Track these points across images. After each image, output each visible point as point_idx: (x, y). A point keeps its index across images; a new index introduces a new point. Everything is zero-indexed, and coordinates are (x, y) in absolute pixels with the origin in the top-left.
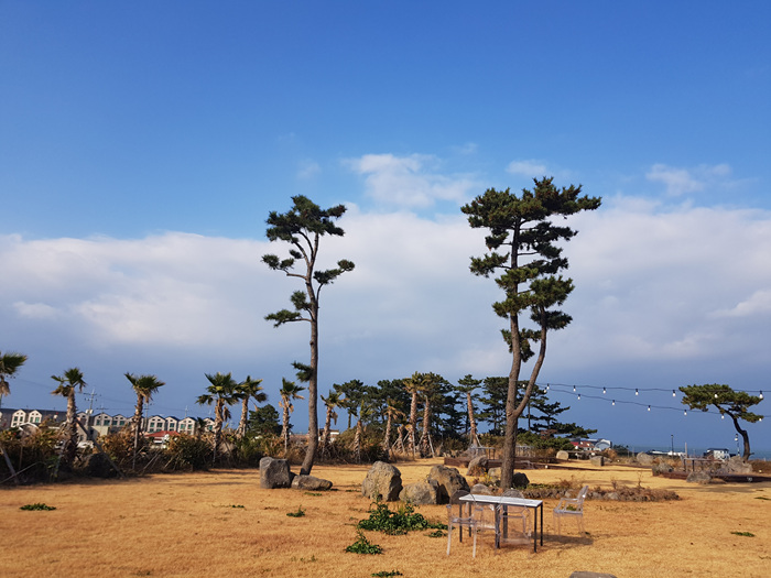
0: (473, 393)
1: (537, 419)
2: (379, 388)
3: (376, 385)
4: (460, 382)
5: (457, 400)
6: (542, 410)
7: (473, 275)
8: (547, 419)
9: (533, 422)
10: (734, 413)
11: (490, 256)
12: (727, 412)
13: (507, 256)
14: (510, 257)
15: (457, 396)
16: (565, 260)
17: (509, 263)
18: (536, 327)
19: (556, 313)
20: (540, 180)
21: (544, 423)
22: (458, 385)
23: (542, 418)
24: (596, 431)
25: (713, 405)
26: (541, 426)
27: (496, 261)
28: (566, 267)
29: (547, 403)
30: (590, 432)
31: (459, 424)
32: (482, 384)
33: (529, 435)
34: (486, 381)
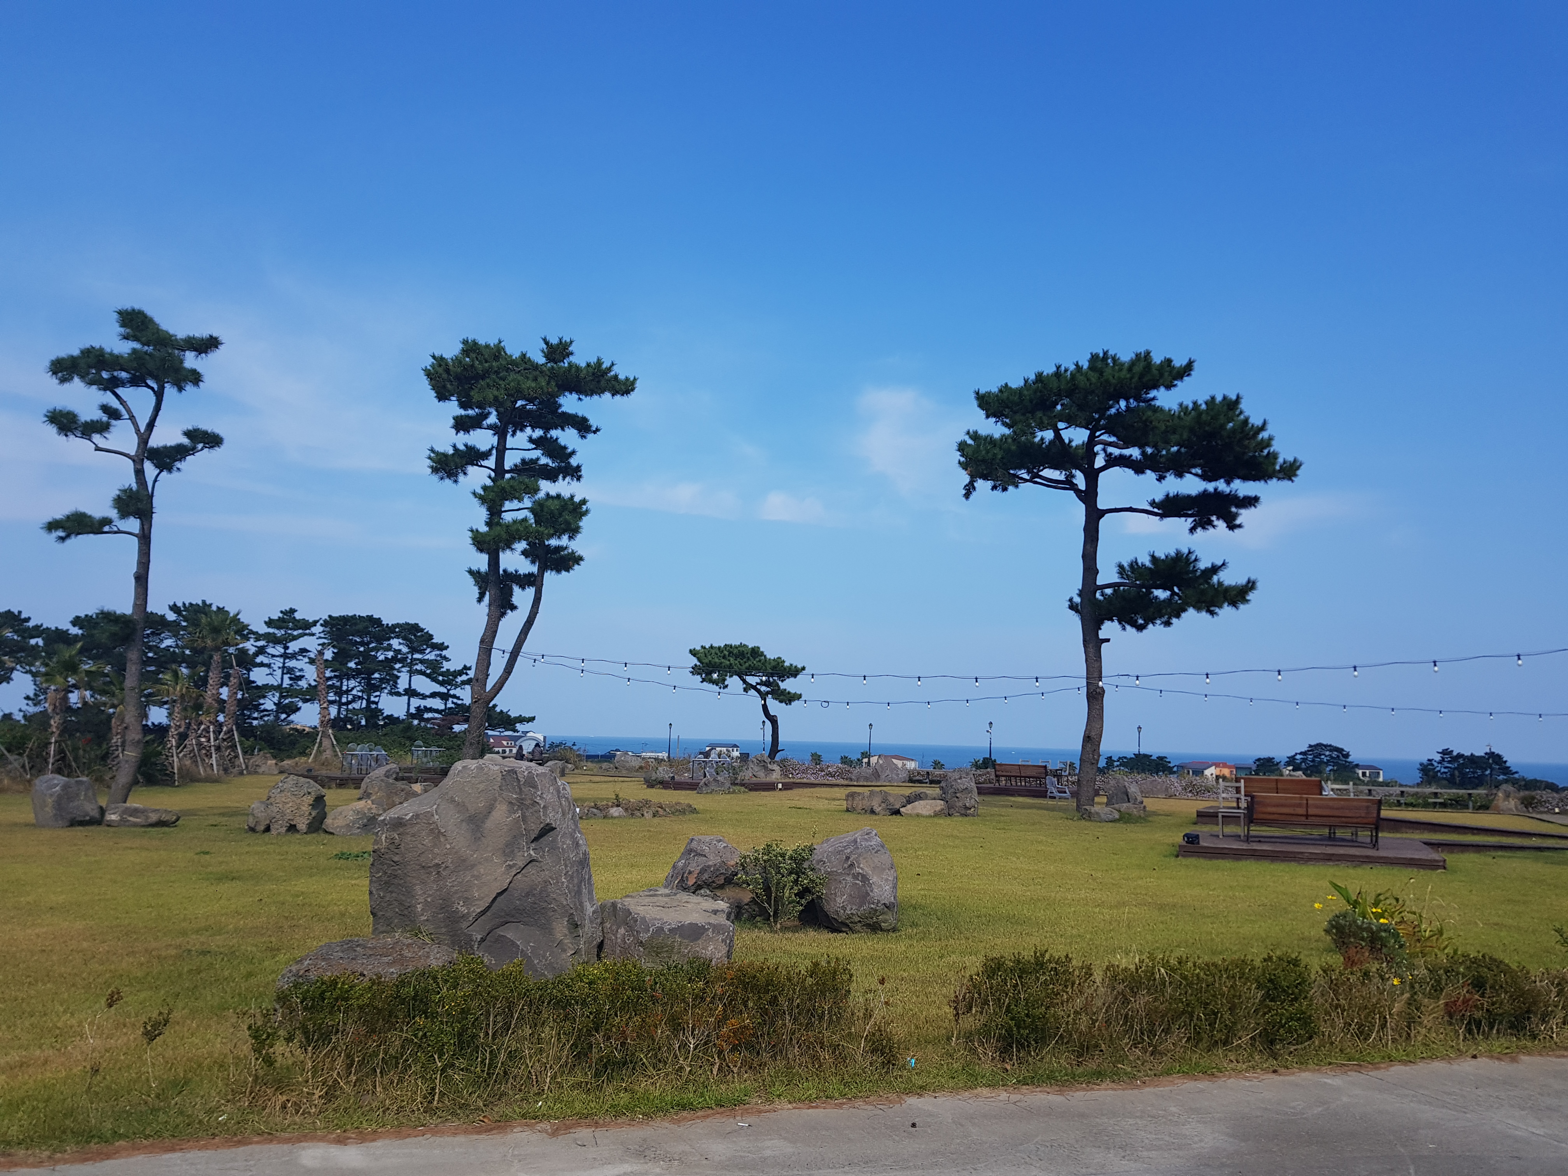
0: (294, 647)
1: (424, 697)
2: (75, 631)
3: (65, 625)
4: (270, 623)
5: (260, 659)
6: (434, 680)
7: (435, 478)
8: (444, 697)
9: (416, 702)
10: (763, 689)
11: (461, 447)
12: (755, 688)
13: (490, 450)
14: (494, 452)
15: (261, 651)
16: (578, 469)
17: (491, 462)
18: (526, 567)
19: (559, 549)
20: (554, 341)
21: (437, 704)
22: (263, 629)
23: (434, 695)
24: (533, 719)
25: (736, 678)
26: (430, 710)
27: (473, 456)
28: (579, 478)
29: (446, 666)
30: (521, 720)
31: (257, 708)
32: (317, 629)
33: (410, 726)
34: (325, 624)
